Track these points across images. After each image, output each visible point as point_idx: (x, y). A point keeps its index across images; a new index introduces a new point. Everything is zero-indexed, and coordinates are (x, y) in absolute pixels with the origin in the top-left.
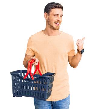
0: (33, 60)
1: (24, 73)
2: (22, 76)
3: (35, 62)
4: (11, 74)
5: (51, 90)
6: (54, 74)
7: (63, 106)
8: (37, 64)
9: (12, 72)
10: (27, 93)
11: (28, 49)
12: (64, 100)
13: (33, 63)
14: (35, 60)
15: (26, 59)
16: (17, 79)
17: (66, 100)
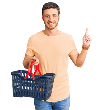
0: (34, 60)
3: (36, 62)
4: (12, 74)
5: (51, 90)
6: (54, 74)
7: (64, 107)
8: (37, 64)
9: (13, 72)
11: (28, 49)
12: (65, 101)
13: (34, 63)
14: (35, 61)
16: (18, 79)
17: (67, 101)
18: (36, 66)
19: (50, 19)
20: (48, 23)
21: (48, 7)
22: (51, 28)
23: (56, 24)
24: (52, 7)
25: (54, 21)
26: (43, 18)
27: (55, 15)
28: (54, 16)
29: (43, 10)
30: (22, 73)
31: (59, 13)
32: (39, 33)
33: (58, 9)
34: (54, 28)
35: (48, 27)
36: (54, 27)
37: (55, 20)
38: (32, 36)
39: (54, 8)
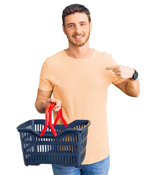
1: (38, 125)
2: (36, 130)
3: (56, 106)
7: (99, 171)
10: (45, 158)
15: (39, 98)
18: (57, 112)
19: (76, 29)
20: (73, 36)
21: (72, 10)
22: (79, 43)
23: (86, 37)
24: (77, 11)
25: (82, 33)
26: (64, 30)
27: (83, 22)
28: (82, 24)
29: (64, 17)
30: (35, 124)
31: (90, 20)
32: (59, 53)
33: (88, 13)
34: (83, 44)
35: (75, 42)
36: (84, 42)
37: (84, 30)
38: (48, 58)
39: (81, 11)
